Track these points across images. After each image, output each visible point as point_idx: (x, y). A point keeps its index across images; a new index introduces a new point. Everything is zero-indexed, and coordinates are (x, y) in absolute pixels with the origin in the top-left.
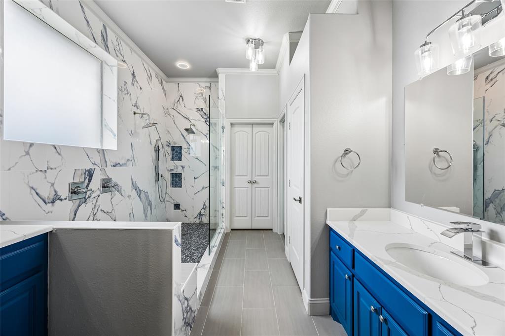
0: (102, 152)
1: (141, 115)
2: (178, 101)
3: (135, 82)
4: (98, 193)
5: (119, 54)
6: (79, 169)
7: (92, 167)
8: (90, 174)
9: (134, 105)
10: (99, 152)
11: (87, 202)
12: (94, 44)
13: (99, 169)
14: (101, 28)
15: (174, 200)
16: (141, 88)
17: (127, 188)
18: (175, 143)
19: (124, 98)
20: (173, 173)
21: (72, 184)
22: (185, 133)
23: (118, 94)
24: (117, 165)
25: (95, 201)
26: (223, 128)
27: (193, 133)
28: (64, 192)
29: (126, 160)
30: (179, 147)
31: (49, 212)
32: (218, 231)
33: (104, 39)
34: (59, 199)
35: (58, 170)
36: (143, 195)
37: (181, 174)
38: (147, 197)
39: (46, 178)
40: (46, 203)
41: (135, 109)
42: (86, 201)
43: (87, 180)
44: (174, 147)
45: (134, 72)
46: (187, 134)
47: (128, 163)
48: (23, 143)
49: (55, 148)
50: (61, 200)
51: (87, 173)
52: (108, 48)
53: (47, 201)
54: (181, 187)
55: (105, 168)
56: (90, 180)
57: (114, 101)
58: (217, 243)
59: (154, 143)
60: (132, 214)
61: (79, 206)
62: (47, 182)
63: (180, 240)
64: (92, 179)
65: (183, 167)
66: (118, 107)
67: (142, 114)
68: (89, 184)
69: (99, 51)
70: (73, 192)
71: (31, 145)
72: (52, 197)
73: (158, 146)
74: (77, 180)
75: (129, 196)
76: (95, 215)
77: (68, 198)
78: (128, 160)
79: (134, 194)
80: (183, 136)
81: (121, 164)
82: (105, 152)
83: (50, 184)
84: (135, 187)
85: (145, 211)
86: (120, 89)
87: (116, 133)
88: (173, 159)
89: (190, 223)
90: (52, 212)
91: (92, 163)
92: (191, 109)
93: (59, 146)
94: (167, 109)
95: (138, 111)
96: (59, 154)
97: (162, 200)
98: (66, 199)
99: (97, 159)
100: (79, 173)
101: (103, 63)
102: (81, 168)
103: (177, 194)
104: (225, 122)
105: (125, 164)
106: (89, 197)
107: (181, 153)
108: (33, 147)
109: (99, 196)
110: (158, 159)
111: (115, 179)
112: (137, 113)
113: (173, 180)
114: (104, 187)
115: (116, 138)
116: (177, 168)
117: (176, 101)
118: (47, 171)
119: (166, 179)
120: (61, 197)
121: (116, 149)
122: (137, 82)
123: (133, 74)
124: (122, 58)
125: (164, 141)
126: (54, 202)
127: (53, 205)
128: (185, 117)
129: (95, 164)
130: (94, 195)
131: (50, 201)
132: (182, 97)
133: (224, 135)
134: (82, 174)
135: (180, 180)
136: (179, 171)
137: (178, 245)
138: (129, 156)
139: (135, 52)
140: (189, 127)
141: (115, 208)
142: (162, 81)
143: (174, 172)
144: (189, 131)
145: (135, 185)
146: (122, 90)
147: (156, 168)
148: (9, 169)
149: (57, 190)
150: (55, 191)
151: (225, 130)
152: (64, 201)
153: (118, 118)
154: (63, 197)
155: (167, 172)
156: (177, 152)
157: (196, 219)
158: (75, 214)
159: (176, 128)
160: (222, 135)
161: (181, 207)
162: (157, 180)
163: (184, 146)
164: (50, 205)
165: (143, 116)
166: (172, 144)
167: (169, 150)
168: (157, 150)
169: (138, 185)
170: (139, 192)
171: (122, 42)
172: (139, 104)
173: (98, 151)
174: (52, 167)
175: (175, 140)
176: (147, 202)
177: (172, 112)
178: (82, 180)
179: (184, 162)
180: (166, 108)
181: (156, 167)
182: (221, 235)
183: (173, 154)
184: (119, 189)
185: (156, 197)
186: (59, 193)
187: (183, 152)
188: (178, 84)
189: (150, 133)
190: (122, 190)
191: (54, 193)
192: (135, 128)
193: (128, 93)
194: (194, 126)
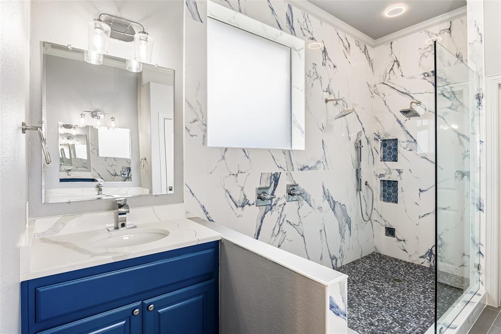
0: (288, 153)
1: (335, 102)
2: (392, 69)
3: (327, 61)
4: (284, 200)
5: (306, 32)
6: (265, 173)
7: (278, 171)
8: (276, 179)
9: (325, 90)
10: (284, 154)
11: (272, 210)
12: (279, 31)
13: (285, 172)
14: (286, 9)
15: (385, 221)
16: (335, 67)
17: (317, 196)
18: (386, 134)
19: (312, 85)
20: (384, 181)
21: (259, 189)
22: (402, 118)
23: (306, 81)
24: (304, 168)
25: (280, 210)
26: (479, 97)
27: (417, 115)
28: (252, 198)
29: (316, 161)
30: (393, 140)
31: (239, 216)
32: (466, 296)
33: (289, 21)
34: (247, 204)
35: (247, 173)
36: (338, 208)
37: (397, 182)
38: (344, 212)
39: (237, 182)
40: (237, 207)
41: (326, 96)
42: (271, 208)
43: (273, 185)
44: (386, 140)
45: (325, 48)
46: (406, 118)
47: (318, 166)
48: (220, 148)
49: (245, 152)
50: (250, 205)
51: (273, 177)
52: (294, 29)
53: (238, 205)
54: (396, 202)
55: (291, 172)
56: (276, 185)
57: (302, 90)
58: (460, 322)
59: (354, 137)
60: (323, 231)
61: (265, 213)
62: (238, 185)
63: (343, 306)
64: (277, 184)
65: (400, 172)
66: (306, 98)
67: (336, 100)
68: (274, 190)
69: (285, 37)
70: (259, 198)
71: (226, 149)
72: (242, 201)
73: (360, 142)
74: (263, 185)
75: (320, 208)
76: (280, 226)
77: (255, 203)
78: (319, 162)
79: (326, 205)
80: (399, 122)
81: (309, 167)
82: (292, 154)
83: (241, 188)
84: (328, 197)
85: (341, 230)
86: (307, 75)
87: (304, 129)
88: (384, 159)
89: (412, 264)
90: (242, 217)
91: (278, 166)
92: (412, 78)
93: (248, 149)
94: (375, 86)
95: (332, 97)
96: (248, 157)
97: (366, 218)
98: (253, 204)
99: (282, 161)
100: (265, 177)
101: (292, 49)
102: (267, 172)
103: (389, 212)
104: (483, 87)
105: (314, 168)
106: (275, 205)
107: (396, 150)
108: (227, 151)
109: (285, 204)
110: (359, 159)
111: (302, 186)
112: (330, 100)
113: (384, 191)
114: (290, 194)
115: (304, 135)
116: (390, 173)
117: (388, 71)
118: (238, 174)
119: (374, 189)
120: (250, 202)
121: (304, 149)
122: (329, 60)
123: (325, 51)
124: (309, 35)
125: (370, 134)
126: (244, 206)
127: (243, 209)
128: (403, 93)
129: (281, 167)
130: (279, 203)
131: (240, 205)
132: (397, 61)
133: (483, 111)
134: (268, 178)
135: (396, 191)
136: (394, 177)
137: (338, 315)
138: (319, 157)
139: (327, 22)
140: (407, 107)
141: (302, 221)
142: (366, 47)
143: (386, 178)
144: (409, 114)
145: (327, 194)
146: (312, 75)
147: (358, 172)
148: (211, 173)
149: (246, 194)
150: (245, 195)
151: (483, 101)
152: (252, 206)
153: (305, 110)
154: (251, 202)
155: (374, 178)
156: (390, 148)
157: (422, 260)
158: (262, 222)
159: (388, 110)
160: (477, 112)
161: (396, 233)
162: (359, 189)
163: (402, 138)
164: (240, 209)
165: (339, 102)
166: (383, 137)
167: (378, 145)
168: (358, 147)
169: (332, 194)
170: (333, 205)
171: (309, 16)
172: (332, 87)
173: (284, 152)
174: (242, 171)
175: (386, 131)
176: (344, 218)
177: (382, 89)
178: (268, 185)
179: (401, 163)
180: (372, 84)
181: (357, 170)
182: (470, 309)
183: (384, 152)
184: (308, 197)
185: (357, 214)
186: (247, 198)
187: (400, 148)
188: (391, 43)
189: (347, 123)
190: (311, 199)
191: (243, 197)
192: (327, 121)
193: (318, 77)
194: (419, 103)
